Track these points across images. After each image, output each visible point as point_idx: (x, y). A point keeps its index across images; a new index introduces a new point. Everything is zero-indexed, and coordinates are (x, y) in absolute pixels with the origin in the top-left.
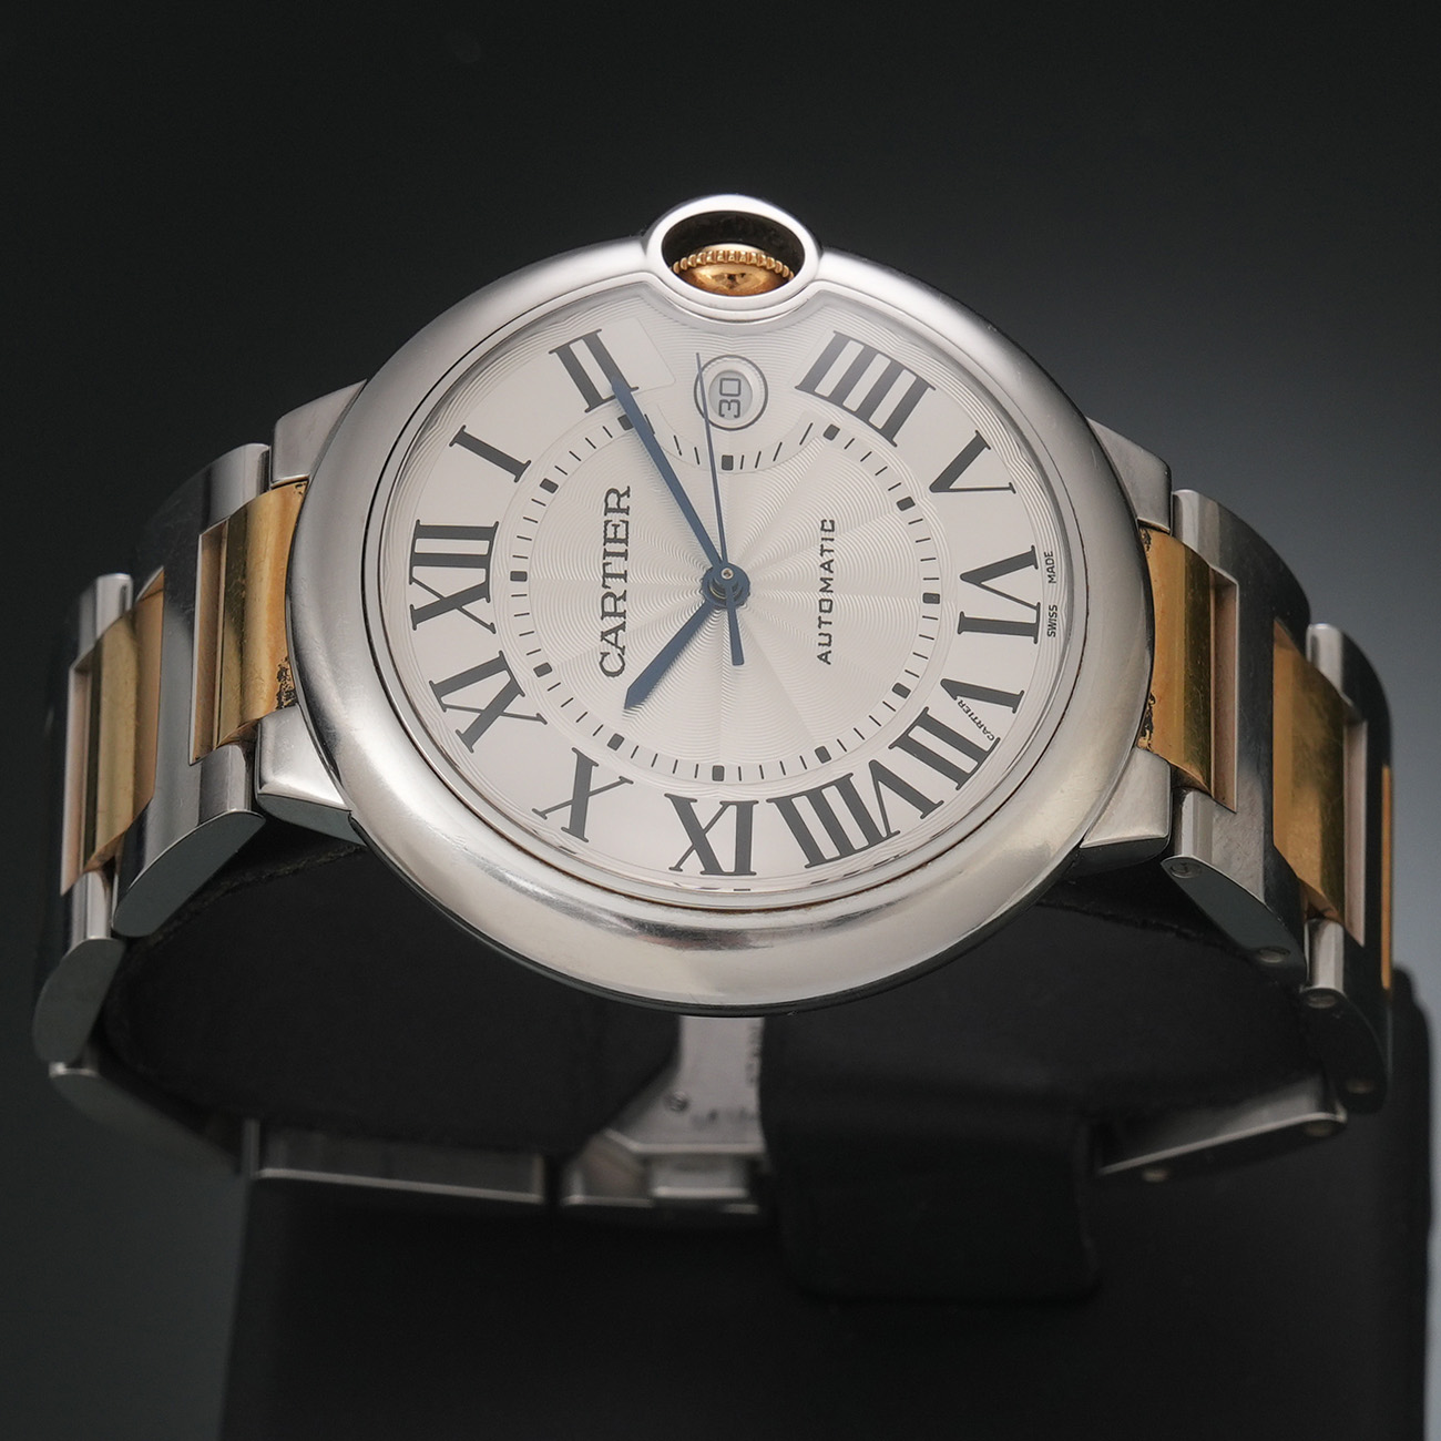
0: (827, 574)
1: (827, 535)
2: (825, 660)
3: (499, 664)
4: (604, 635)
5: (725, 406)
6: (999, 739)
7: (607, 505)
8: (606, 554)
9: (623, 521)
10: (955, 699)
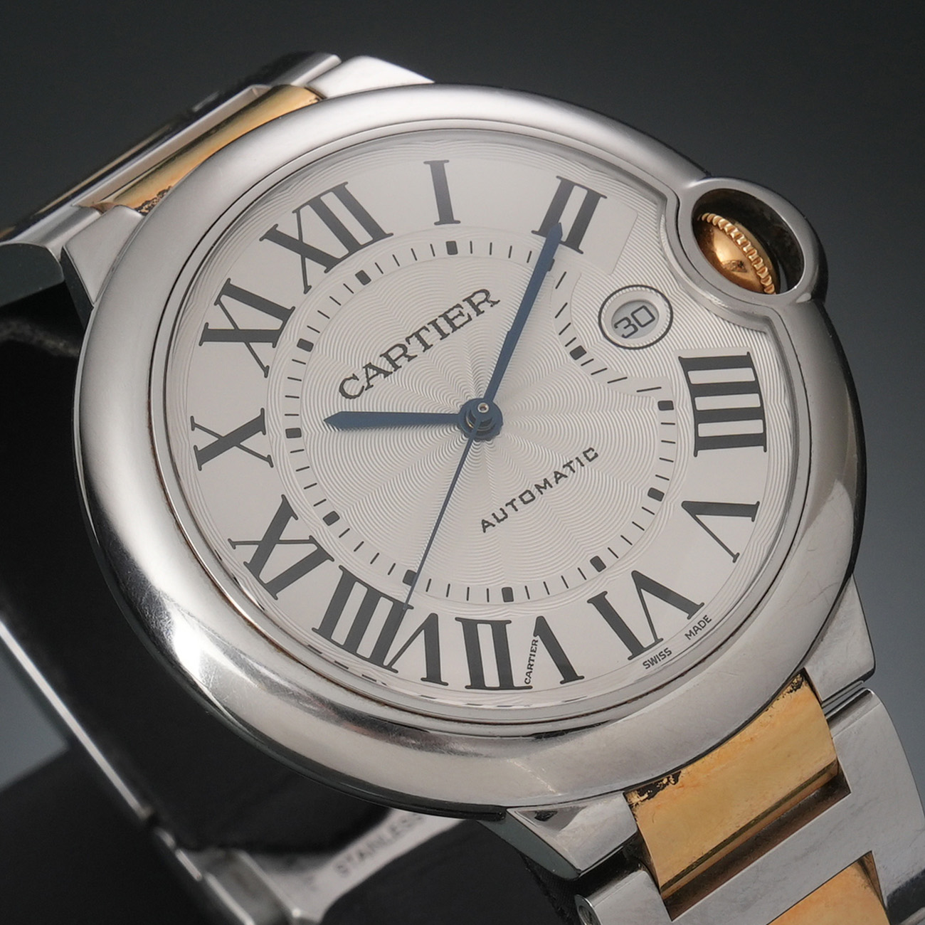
0: (552, 480)
1: (583, 459)
2: (484, 527)
3: (284, 314)
4: (369, 366)
5: (626, 323)
6: (531, 687)
7: (472, 296)
8: (433, 323)
9: (469, 316)
10: (535, 636)
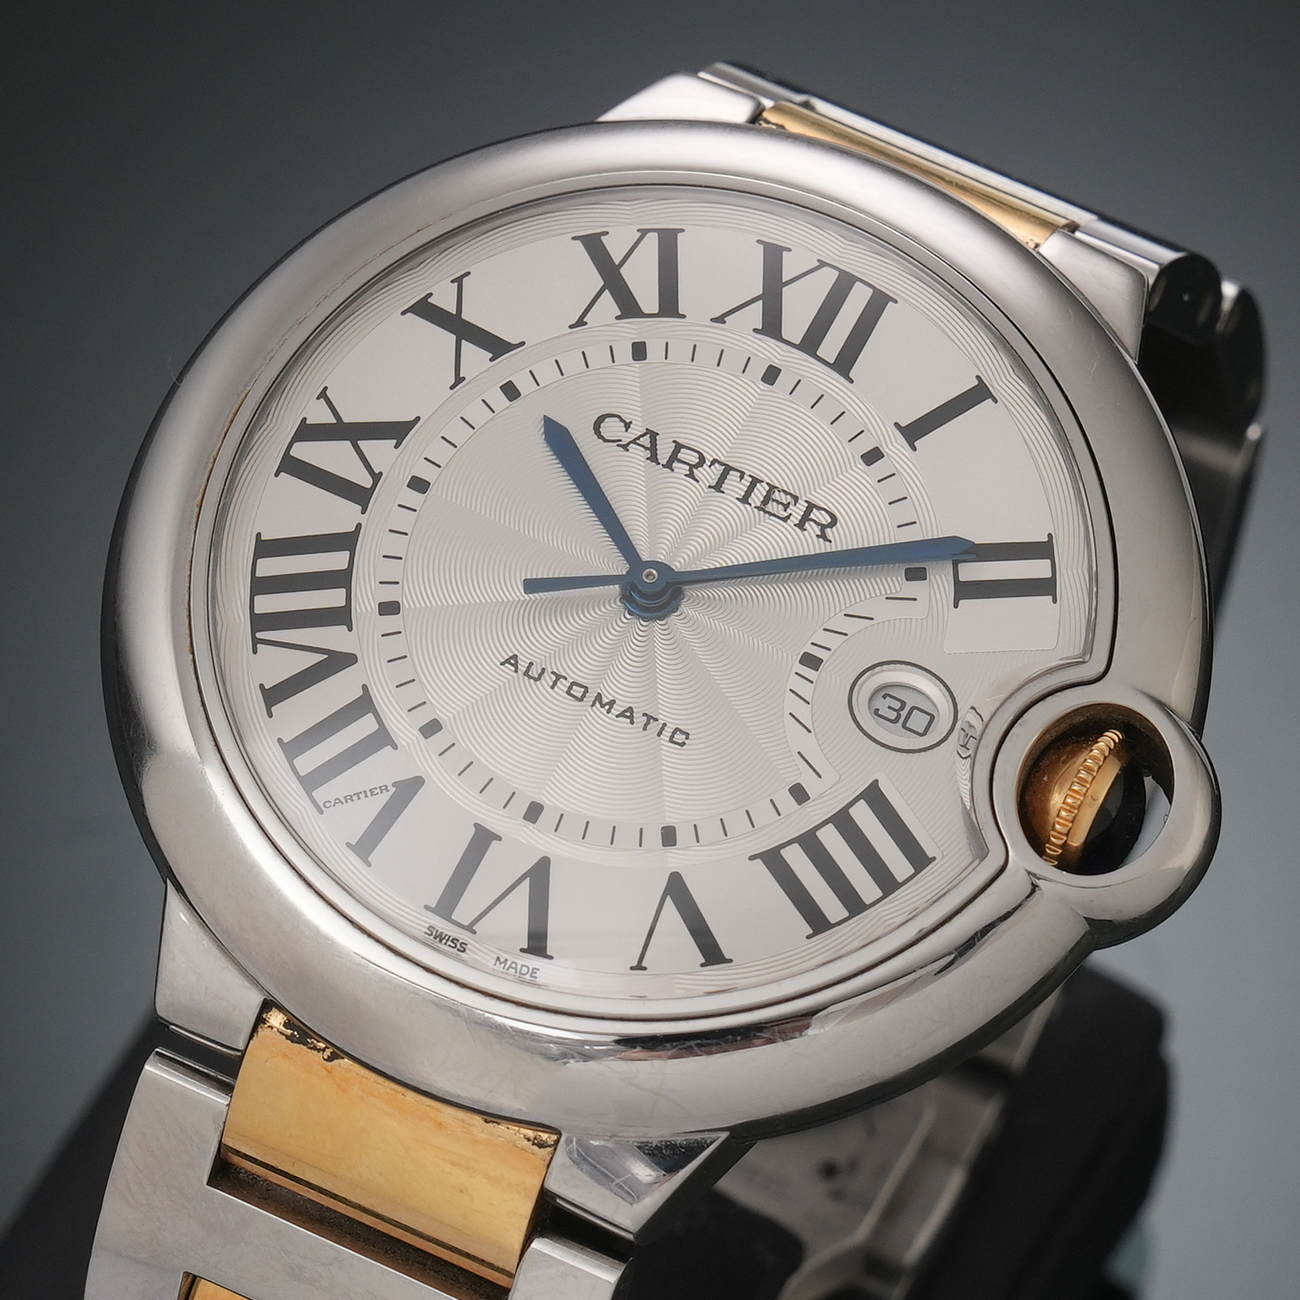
0: (617, 709)
1: (667, 732)
2: (507, 661)
5: (897, 705)
6: (321, 812)
8: (755, 481)
10: (393, 785)
